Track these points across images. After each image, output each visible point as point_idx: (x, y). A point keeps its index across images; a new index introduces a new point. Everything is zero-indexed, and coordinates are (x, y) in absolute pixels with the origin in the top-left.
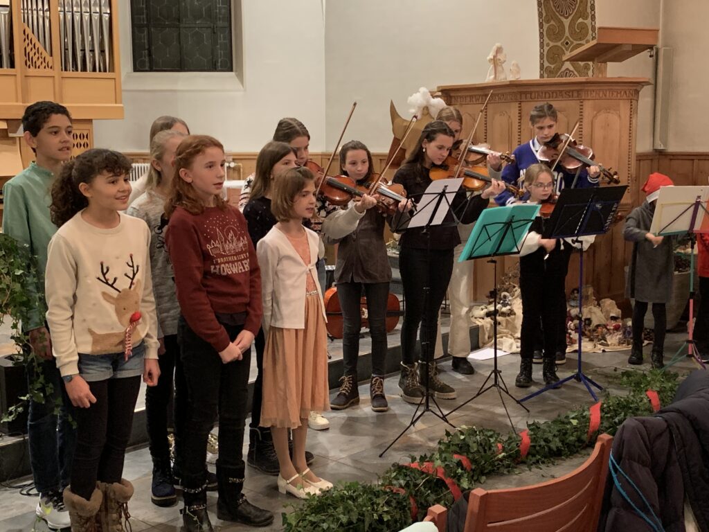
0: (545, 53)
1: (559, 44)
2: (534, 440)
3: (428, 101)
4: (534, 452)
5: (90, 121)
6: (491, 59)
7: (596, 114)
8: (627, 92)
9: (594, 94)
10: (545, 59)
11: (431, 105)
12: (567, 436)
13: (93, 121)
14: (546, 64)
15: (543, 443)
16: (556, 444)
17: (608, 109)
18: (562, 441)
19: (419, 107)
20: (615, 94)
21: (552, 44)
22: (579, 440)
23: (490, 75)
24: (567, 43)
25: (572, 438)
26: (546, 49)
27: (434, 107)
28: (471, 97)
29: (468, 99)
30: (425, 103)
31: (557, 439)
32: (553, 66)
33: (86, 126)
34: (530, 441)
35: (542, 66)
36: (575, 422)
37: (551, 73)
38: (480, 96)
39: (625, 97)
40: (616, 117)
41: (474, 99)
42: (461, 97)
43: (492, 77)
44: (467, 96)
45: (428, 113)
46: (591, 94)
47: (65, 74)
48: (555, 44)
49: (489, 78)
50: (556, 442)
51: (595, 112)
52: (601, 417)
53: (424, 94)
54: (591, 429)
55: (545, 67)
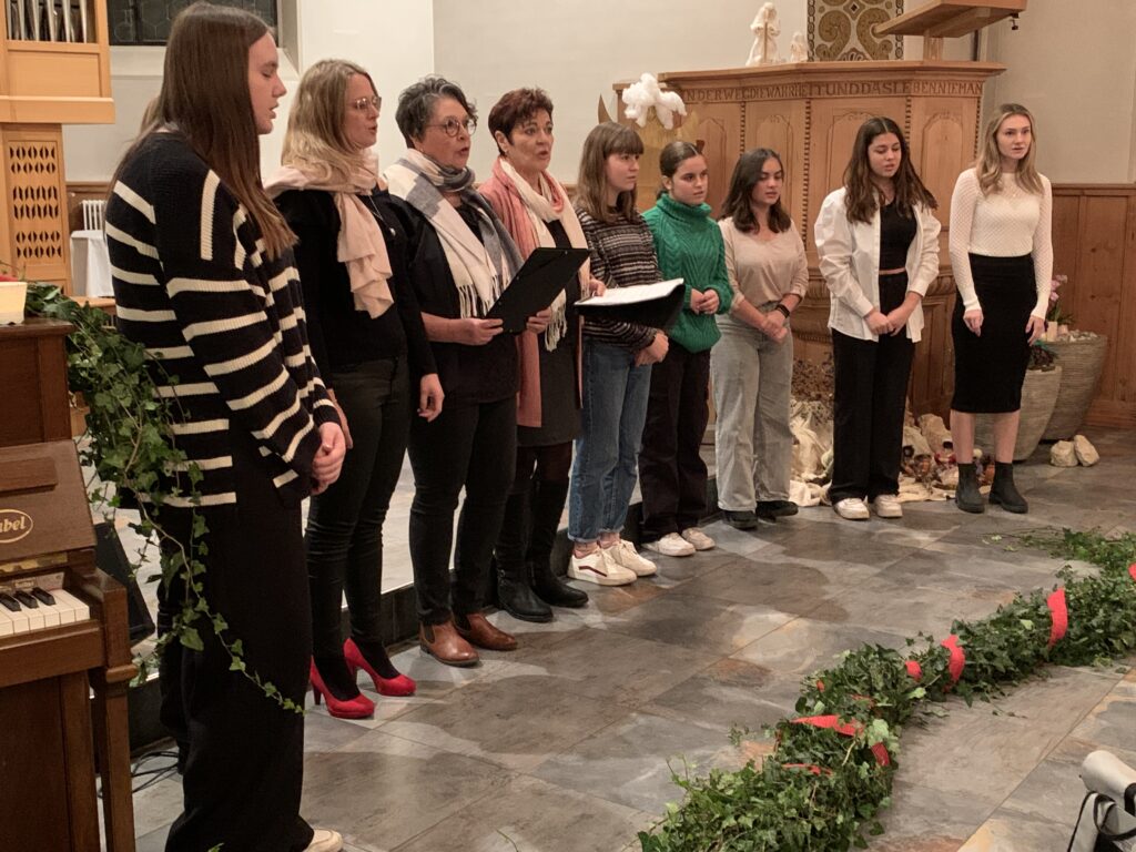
0: (817, 24)
1: (840, 8)
2: (970, 656)
3: (656, 97)
4: (972, 675)
5: (57, 127)
6: (759, 29)
7: (929, 121)
8: (974, 86)
9: (927, 87)
10: (816, 32)
11: (660, 104)
12: (1018, 649)
13: (63, 127)
14: (818, 41)
15: (984, 661)
16: (1003, 662)
17: (946, 114)
18: (1011, 657)
19: (642, 107)
20: (957, 88)
21: (828, 9)
22: (1038, 655)
23: (754, 56)
24: (854, 8)
25: (1025, 653)
26: (819, 16)
27: (664, 106)
28: (718, 91)
29: (713, 95)
30: (652, 101)
31: (1005, 654)
32: (829, 45)
33: (51, 135)
34: (963, 656)
35: (811, 42)
36: (1027, 624)
37: (826, 54)
38: (732, 89)
39: (970, 94)
40: (957, 125)
41: (723, 95)
42: (700, 91)
43: (758, 58)
44: (712, 90)
45: (655, 117)
46: (924, 87)
47: (15, 44)
48: (835, 8)
49: (752, 60)
50: (1003, 658)
51: (928, 118)
52: (1069, 618)
53: (650, 86)
54: (1053, 637)
55: (816, 45)
